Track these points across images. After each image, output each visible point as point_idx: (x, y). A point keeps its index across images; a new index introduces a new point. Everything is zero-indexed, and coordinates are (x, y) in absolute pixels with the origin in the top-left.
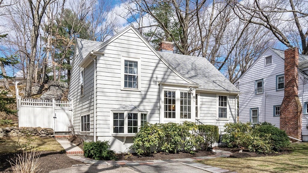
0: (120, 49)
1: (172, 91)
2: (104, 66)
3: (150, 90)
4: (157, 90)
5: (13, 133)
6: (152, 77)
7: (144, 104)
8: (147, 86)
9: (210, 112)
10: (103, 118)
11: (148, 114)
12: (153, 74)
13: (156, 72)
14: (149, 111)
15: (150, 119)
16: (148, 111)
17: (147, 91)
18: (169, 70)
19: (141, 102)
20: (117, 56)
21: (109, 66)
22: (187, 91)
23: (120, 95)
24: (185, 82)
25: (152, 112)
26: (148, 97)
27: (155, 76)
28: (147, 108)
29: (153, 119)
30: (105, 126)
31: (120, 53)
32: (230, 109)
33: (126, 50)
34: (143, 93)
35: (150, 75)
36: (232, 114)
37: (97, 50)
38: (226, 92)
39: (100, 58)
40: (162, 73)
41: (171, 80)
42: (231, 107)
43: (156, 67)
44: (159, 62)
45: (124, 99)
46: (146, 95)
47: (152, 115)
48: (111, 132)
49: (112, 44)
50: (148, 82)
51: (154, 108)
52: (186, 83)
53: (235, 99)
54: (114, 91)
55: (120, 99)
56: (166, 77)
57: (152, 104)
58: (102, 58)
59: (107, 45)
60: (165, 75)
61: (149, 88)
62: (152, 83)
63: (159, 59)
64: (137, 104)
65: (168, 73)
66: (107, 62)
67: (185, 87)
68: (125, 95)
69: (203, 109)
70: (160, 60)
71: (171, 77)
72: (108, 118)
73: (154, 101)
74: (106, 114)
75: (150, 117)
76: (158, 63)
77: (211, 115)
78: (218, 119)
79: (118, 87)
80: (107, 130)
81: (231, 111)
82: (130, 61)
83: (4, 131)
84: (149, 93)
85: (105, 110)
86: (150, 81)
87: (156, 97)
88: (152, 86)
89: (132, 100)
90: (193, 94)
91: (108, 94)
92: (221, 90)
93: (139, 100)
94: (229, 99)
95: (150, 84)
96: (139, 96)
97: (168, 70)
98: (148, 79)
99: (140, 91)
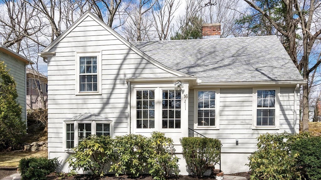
0: (74, 44)
1: (148, 89)
2: (56, 68)
3: (116, 91)
4: (124, 91)
5: (44, 147)
6: (118, 74)
7: (107, 110)
8: (111, 86)
9: (240, 118)
10: (55, 130)
11: (112, 124)
12: (119, 69)
13: (124, 67)
14: (114, 120)
15: (114, 130)
16: (111, 119)
17: (111, 94)
18: (144, 61)
19: (103, 108)
20: (70, 54)
21: (61, 68)
22: (174, 88)
23: (74, 101)
24: (169, 75)
25: (117, 120)
26: (111, 101)
27: (122, 72)
28: (110, 115)
29: (118, 130)
30: (57, 140)
31: (74, 49)
32: (283, 110)
33: (82, 44)
34: (105, 96)
35: (115, 72)
36: (286, 119)
37: (47, 51)
38: (274, 83)
39: (50, 59)
40: (133, 66)
41: (147, 74)
42: (285, 107)
43: (125, 59)
44: (129, 51)
45: (80, 106)
46: (109, 99)
47: (118, 125)
48: (64, 147)
49: (64, 40)
50: (112, 82)
51: (120, 115)
52: (172, 76)
53: (294, 93)
54: (67, 97)
55: (75, 106)
56: (139, 71)
57: (118, 110)
58: (53, 59)
59: (59, 43)
60: (136, 69)
61: (113, 89)
62: (118, 82)
63: (128, 48)
64: (96, 111)
65: (142, 66)
66: (59, 63)
67: (170, 82)
68: (80, 101)
69: (226, 113)
70: (130, 49)
71: (146, 71)
72: (60, 131)
73: (122, 105)
74: (58, 125)
75: (115, 127)
76: (128, 54)
77: (242, 122)
78: (255, 128)
79: (72, 92)
80: (59, 145)
81: (284, 115)
82: (87, 58)
83: (37, 145)
84: (113, 96)
85: (56, 121)
86: (116, 79)
87: (123, 101)
88: (118, 86)
89: (89, 106)
90: (183, 91)
91: (60, 102)
92: (260, 81)
93: (100, 106)
94: (279, 94)
95: (115, 84)
96: (98, 101)
97: (141, 61)
98: (113, 77)
99: (101, 95)
